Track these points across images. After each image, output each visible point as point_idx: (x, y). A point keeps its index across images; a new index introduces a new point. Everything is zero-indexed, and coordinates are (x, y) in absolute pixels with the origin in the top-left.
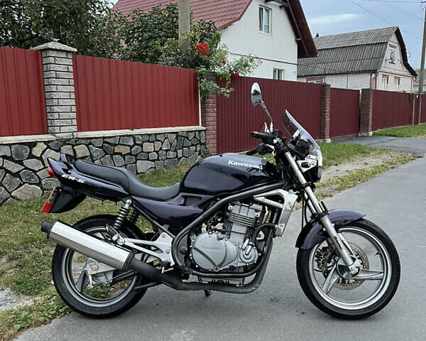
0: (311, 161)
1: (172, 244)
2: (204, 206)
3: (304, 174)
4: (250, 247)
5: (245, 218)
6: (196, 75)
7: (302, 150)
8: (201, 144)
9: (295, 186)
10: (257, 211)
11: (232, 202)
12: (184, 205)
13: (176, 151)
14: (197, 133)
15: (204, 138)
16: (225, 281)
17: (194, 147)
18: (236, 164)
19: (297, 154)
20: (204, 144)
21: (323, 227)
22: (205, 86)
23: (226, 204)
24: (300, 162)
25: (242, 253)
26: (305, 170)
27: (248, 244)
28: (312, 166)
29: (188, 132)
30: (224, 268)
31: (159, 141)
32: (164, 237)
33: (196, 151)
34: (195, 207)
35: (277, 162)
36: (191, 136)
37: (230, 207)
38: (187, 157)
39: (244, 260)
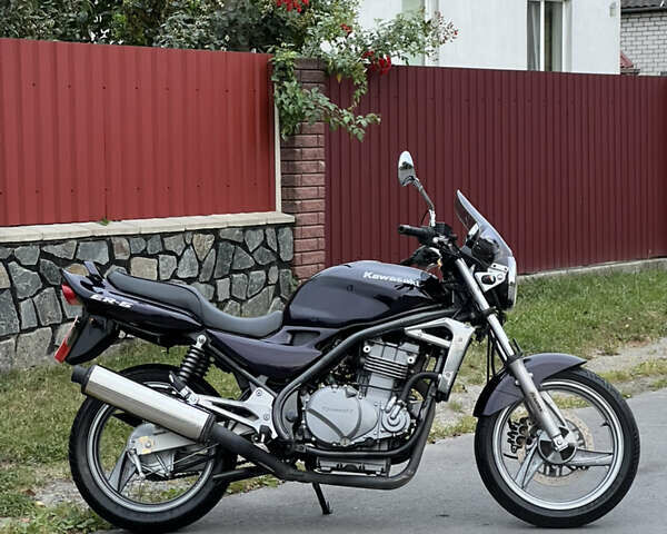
0: (497, 273)
1: (273, 405)
2: (324, 345)
3: (486, 294)
4: (398, 407)
5: (390, 365)
6: (268, 68)
7: (483, 256)
8: (281, 264)
9: (473, 315)
10: (410, 353)
11: (370, 339)
12: (291, 344)
13: (212, 282)
14: (270, 231)
15: (289, 248)
16: (358, 466)
17: (262, 272)
18: (376, 277)
19: (474, 262)
20: (290, 265)
21: (516, 379)
22: (294, 100)
23: (359, 342)
24: (480, 275)
25: (386, 416)
26: (487, 287)
27: (396, 404)
28: (498, 282)
29: (245, 229)
30: (357, 441)
31: (171, 253)
32: (259, 395)
33: (266, 284)
34: (310, 347)
35: (446, 276)
36: (254, 240)
37: (367, 348)
38: (241, 302)
39: (389, 428)
